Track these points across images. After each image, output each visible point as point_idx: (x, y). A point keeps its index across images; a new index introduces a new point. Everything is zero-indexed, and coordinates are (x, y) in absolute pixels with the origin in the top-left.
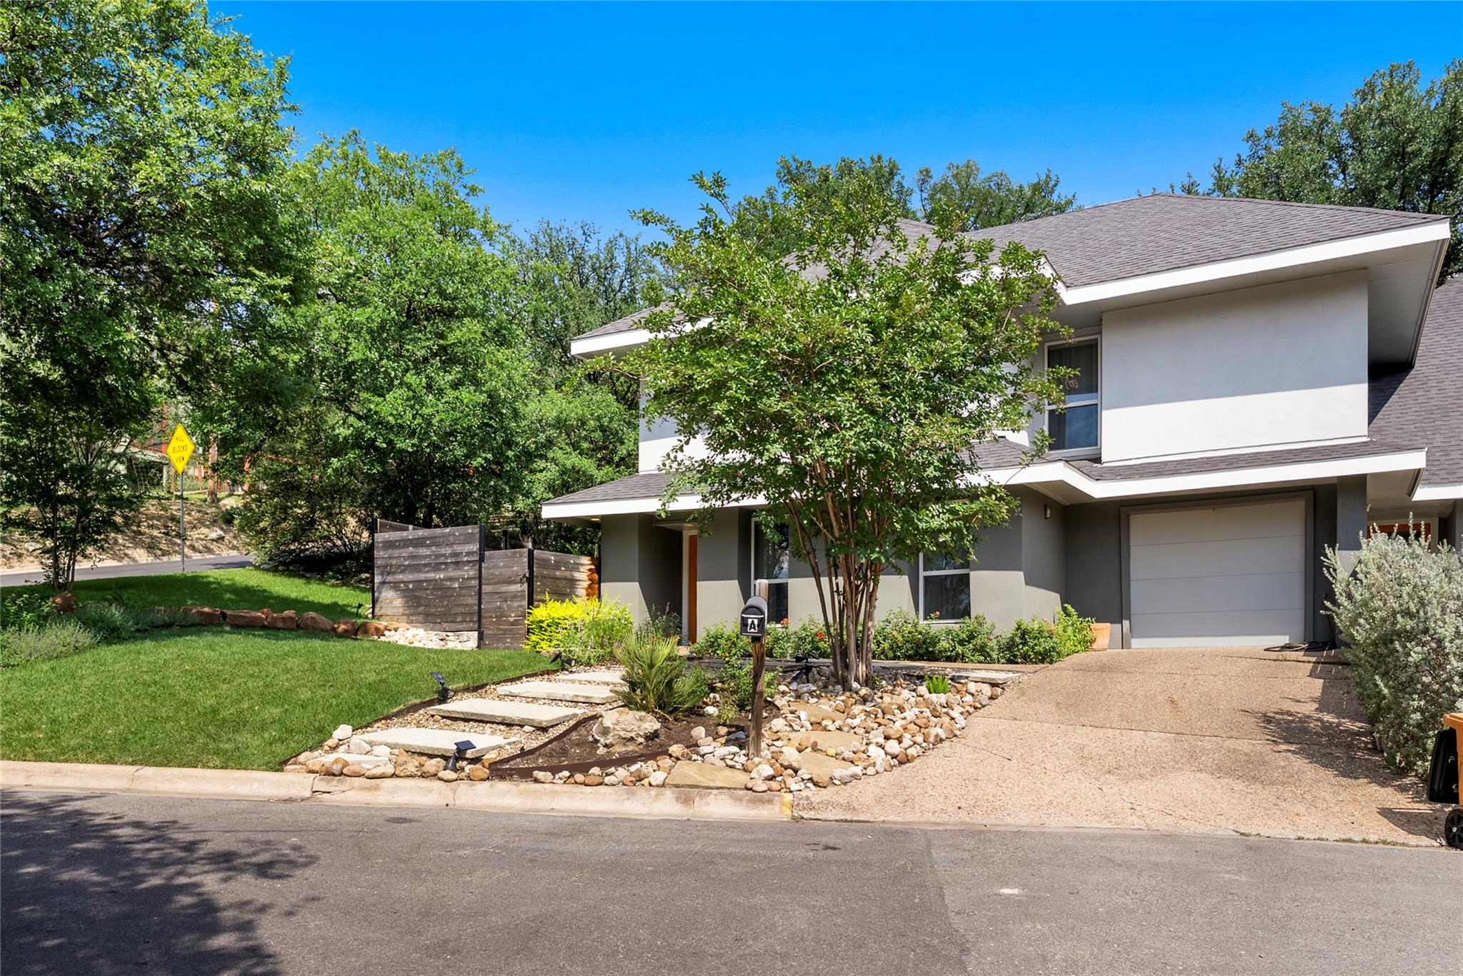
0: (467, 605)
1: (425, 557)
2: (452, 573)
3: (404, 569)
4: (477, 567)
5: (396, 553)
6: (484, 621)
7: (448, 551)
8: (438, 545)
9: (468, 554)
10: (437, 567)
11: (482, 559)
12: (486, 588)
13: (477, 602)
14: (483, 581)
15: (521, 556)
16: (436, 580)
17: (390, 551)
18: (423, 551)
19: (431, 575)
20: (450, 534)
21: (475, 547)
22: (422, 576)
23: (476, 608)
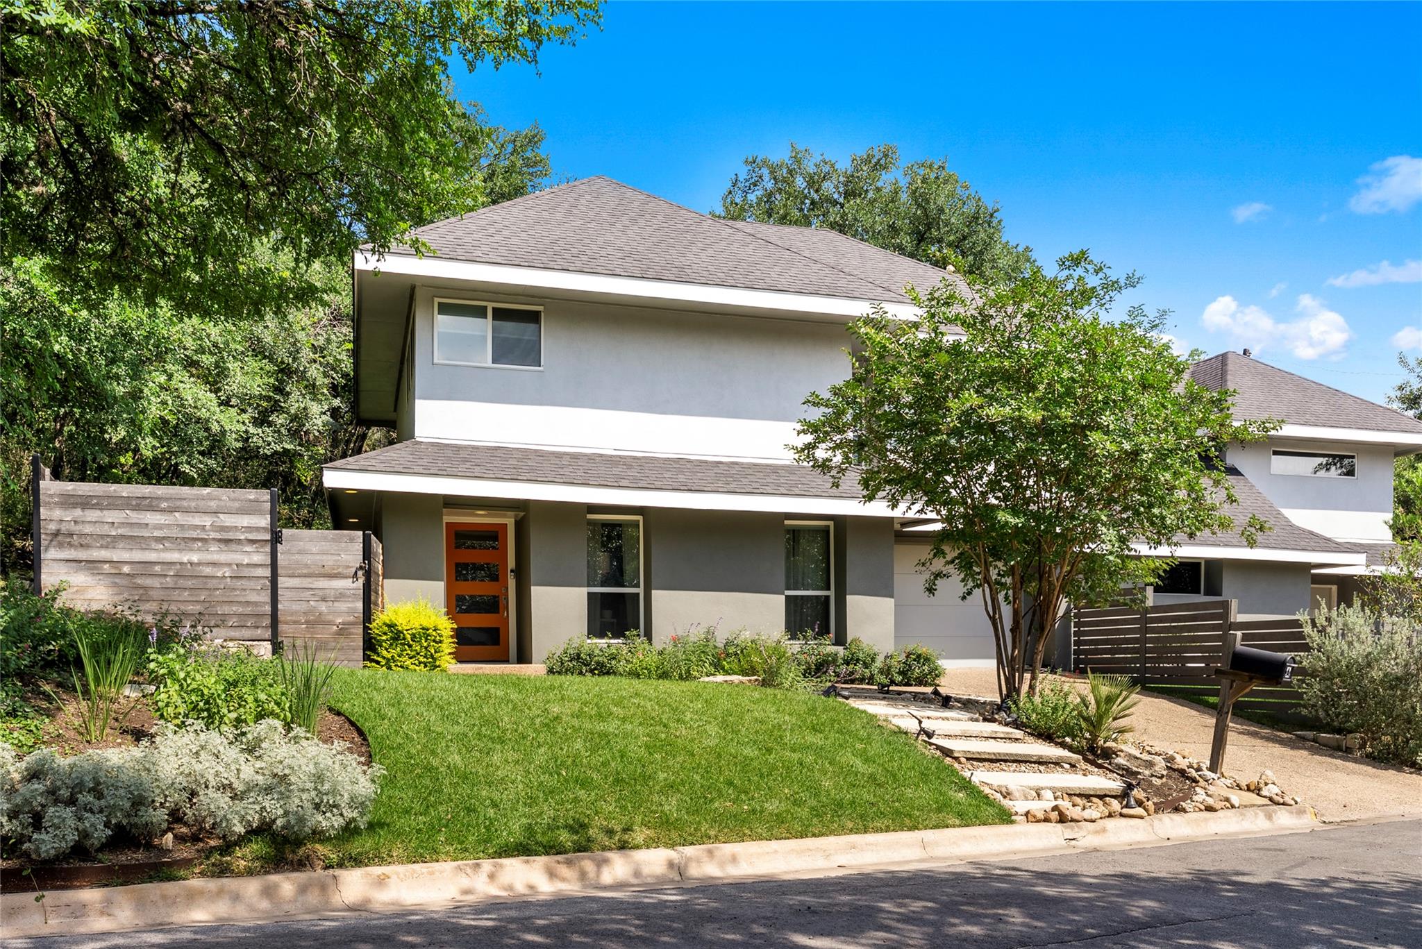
0: (248, 603)
1: (159, 527)
2: (215, 554)
3: (111, 542)
4: (268, 549)
5: (93, 515)
6: (282, 627)
7: (207, 521)
8: (186, 511)
9: (250, 529)
10: (186, 543)
11: (276, 539)
12: (283, 582)
13: (268, 599)
14: (280, 571)
15: (352, 540)
16: (181, 564)
17: (78, 513)
18: (150, 518)
19: (174, 556)
20: (210, 498)
21: (265, 521)
22: (151, 556)
23: (268, 609)
